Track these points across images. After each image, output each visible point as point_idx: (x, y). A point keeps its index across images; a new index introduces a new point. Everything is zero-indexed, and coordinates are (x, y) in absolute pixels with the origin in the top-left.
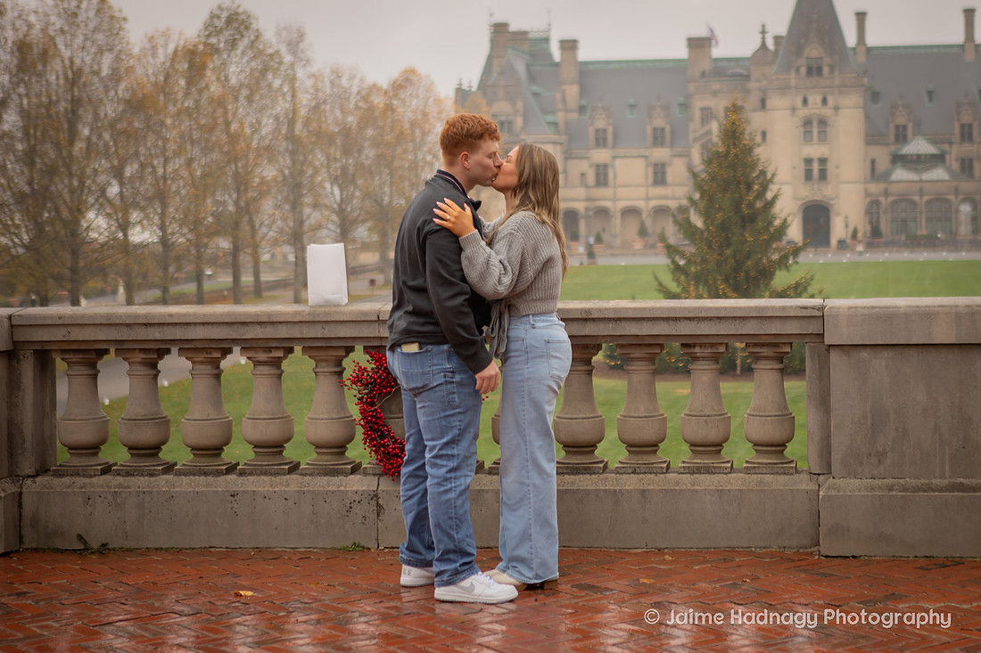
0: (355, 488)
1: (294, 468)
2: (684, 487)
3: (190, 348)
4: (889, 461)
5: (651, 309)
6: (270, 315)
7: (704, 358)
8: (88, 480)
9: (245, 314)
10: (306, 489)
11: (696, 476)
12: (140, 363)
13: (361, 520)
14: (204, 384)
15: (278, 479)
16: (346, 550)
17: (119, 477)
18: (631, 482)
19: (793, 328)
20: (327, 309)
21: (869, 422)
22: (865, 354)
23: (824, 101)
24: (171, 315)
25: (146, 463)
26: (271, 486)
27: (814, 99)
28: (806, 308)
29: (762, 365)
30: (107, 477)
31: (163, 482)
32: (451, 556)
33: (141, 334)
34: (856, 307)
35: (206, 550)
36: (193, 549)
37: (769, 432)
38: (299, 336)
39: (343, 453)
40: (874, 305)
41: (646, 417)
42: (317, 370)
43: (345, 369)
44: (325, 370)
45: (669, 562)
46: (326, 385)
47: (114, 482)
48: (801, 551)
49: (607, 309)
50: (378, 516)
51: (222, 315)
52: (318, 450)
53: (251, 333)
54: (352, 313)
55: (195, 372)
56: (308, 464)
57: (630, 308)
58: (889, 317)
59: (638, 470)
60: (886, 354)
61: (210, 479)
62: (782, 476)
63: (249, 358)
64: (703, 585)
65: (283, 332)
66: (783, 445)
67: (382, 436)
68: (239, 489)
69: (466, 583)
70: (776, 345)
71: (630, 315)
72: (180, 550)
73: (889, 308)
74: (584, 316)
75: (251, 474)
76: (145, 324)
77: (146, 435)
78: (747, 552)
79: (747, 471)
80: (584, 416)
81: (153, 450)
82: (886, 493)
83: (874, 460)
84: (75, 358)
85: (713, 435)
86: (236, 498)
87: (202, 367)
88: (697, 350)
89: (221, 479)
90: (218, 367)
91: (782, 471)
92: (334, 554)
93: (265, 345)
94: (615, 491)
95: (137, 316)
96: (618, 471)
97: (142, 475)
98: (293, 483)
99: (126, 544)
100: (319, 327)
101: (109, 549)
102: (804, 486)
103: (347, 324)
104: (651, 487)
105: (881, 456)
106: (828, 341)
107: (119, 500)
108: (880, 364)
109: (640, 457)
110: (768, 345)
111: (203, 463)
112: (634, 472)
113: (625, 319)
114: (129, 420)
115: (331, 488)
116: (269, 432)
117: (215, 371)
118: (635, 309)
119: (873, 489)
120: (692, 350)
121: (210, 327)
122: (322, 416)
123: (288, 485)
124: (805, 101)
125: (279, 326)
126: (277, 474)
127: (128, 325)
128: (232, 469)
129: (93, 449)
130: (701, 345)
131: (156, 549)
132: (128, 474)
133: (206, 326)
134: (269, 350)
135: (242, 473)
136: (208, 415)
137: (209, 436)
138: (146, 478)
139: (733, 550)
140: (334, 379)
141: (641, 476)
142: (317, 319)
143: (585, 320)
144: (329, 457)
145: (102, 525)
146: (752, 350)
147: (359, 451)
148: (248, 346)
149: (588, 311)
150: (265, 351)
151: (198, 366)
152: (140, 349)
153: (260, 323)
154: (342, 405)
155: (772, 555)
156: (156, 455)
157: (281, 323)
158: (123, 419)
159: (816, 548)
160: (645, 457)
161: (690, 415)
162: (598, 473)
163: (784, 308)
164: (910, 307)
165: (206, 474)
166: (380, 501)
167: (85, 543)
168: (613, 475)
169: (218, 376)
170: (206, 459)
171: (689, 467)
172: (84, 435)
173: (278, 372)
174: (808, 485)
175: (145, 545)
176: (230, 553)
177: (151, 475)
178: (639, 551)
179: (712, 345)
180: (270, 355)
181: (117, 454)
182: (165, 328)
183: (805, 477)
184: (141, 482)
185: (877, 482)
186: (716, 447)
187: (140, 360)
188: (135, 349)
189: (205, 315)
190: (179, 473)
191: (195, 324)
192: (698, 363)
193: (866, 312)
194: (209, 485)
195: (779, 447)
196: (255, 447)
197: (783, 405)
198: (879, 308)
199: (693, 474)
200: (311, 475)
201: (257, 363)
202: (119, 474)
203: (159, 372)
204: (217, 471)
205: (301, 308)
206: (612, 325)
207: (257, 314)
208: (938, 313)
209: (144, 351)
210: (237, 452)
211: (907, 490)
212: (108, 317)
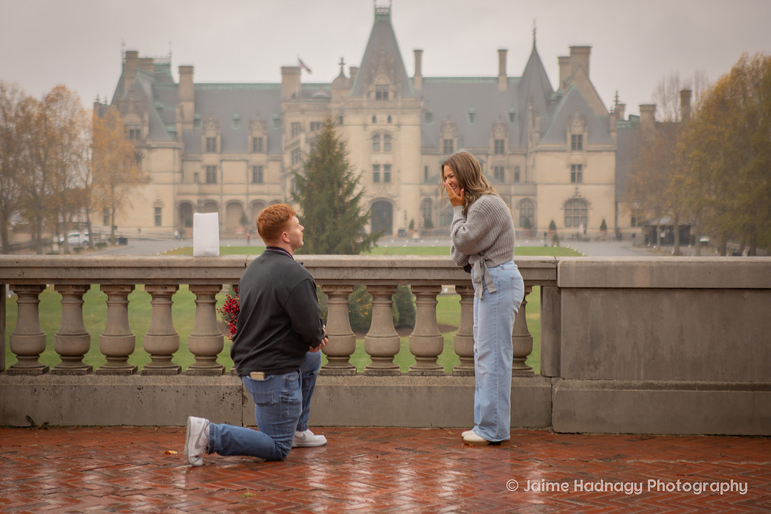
0: (227, 384)
1: (180, 371)
2: (458, 385)
3: (108, 285)
4: (602, 368)
5: (437, 262)
6: (168, 262)
8: (34, 378)
10: (192, 384)
11: (465, 377)
12: (72, 295)
13: (230, 406)
14: (117, 310)
15: (171, 377)
17: (56, 376)
18: (421, 382)
19: (535, 276)
20: (209, 259)
21: (589, 341)
22: (587, 294)
24: (97, 261)
25: (74, 366)
26: (167, 382)
28: (544, 262)
30: (47, 376)
31: (87, 379)
33: (74, 274)
34: (581, 262)
35: (120, 428)
36: (110, 426)
37: (517, 347)
38: (188, 277)
39: (214, 360)
40: (593, 260)
41: (431, 336)
42: (198, 301)
43: (217, 301)
44: (204, 301)
46: (205, 311)
47: (53, 379)
48: (539, 429)
49: (406, 261)
50: (243, 403)
51: (135, 261)
52: (198, 358)
53: (154, 275)
54: (227, 261)
55: (111, 302)
56: (190, 367)
58: (603, 268)
59: (425, 373)
60: (601, 294)
61: (122, 377)
62: (525, 378)
63: (149, 292)
65: (177, 274)
66: (524, 357)
68: (143, 384)
71: (423, 266)
72: (101, 427)
73: (603, 262)
74: (391, 266)
75: (151, 374)
76: (79, 268)
77: (75, 346)
80: (387, 335)
81: (77, 357)
82: (601, 390)
83: (592, 367)
84: (22, 290)
86: (141, 390)
87: (117, 298)
88: (467, 290)
89: (130, 377)
90: (127, 299)
91: (525, 374)
93: (164, 283)
94: (410, 387)
95: (73, 262)
96: (410, 374)
97: (73, 374)
98: (182, 381)
99: (61, 423)
100: (203, 271)
101: (49, 426)
102: (541, 385)
103: (223, 269)
104: (435, 385)
105: (597, 364)
106: (560, 284)
107: (57, 392)
108: (597, 300)
109: (425, 364)
111: (115, 366)
112: (422, 375)
113: (419, 268)
114: (64, 335)
115: (209, 384)
116: (162, 344)
117: (125, 302)
118: (426, 261)
119: (591, 387)
120: (464, 291)
121: (125, 270)
122: (201, 334)
123: (179, 382)
125: (175, 270)
126: (170, 374)
127: (66, 268)
128: (136, 371)
129: (35, 355)
131: (84, 426)
132: (62, 373)
133: (122, 269)
134: (165, 286)
135: (143, 374)
136: (121, 332)
137: (118, 347)
138: (76, 376)
140: (210, 307)
141: (427, 377)
142: (202, 265)
143: (391, 268)
144: (205, 363)
145: (43, 410)
148: (150, 283)
149: (393, 262)
150: (162, 288)
151: (113, 298)
152: (73, 285)
153: (161, 268)
155: (521, 432)
156: (80, 360)
157: (175, 267)
158: (58, 334)
159: (549, 428)
160: (429, 364)
161: (461, 336)
162: (397, 375)
163: (529, 262)
164: (619, 262)
165: (118, 374)
166: (245, 394)
167: (33, 422)
168: (408, 377)
169: (126, 305)
170: (117, 364)
171: (460, 372)
172: (29, 346)
173: (170, 302)
174: (544, 384)
175: (75, 424)
176: (138, 429)
177: (79, 374)
178: (427, 429)
180: (166, 291)
181: (49, 358)
182: (93, 270)
183: (542, 379)
184: (73, 379)
185: (594, 382)
187: (72, 293)
188: (69, 285)
189: (121, 262)
190: (98, 374)
191: (114, 268)
192: (467, 299)
193: (588, 265)
194: (122, 381)
195: (522, 358)
196: (152, 355)
197: (525, 328)
198: (598, 262)
199: (463, 376)
200: (194, 375)
201: (155, 296)
202: (56, 374)
203: (84, 302)
204: (127, 372)
205: (189, 258)
206: (409, 272)
207: (159, 262)
208: (638, 267)
209: (77, 286)
210: (139, 359)
211: (615, 388)
212: (52, 261)
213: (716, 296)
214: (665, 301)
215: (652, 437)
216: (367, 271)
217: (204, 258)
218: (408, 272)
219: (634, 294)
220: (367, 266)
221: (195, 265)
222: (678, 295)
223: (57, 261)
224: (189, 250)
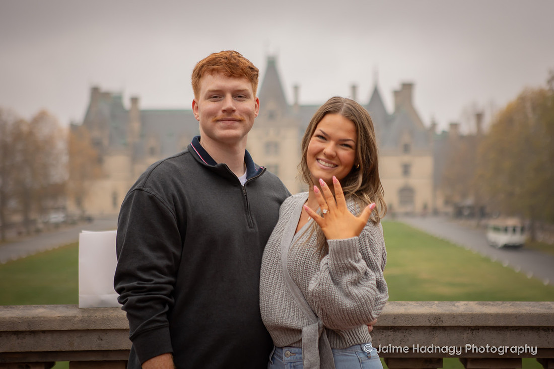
5: (517, 316)
6: (30, 321)
20: (106, 314)
23: (278, 134)
57: (491, 315)
65: (47, 344)
71: (491, 323)
74: (433, 323)
93: (23, 360)
113: (484, 328)
118: (497, 316)
124: (267, 134)
125: (42, 335)
142: (93, 327)
143: (434, 328)
149: (438, 317)
150: (21, 367)
153: (16, 333)
157: (44, 332)
205: (70, 312)
216: (390, 333)
217: (97, 314)
218: (465, 336)
220: (390, 324)
221: (80, 326)
224: (70, 296)
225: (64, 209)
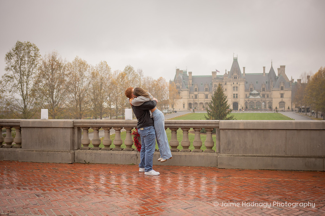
0: (133, 154)
1: (122, 150)
3: (104, 127)
4: (231, 151)
5: (187, 122)
6: (118, 121)
7: (197, 131)
8: (86, 151)
9: (114, 121)
10: (124, 153)
11: (195, 153)
12: (96, 130)
13: (134, 159)
14: (107, 134)
16: (131, 165)
18: (183, 154)
19: (214, 126)
21: (227, 143)
22: (227, 131)
23: (237, 83)
24: (101, 121)
25: (96, 148)
26: (118, 153)
27: (235, 83)
28: (216, 122)
29: (208, 132)
30: (90, 150)
31: (99, 151)
32: (148, 166)
33: (95, 125)
34: (225, 122)
35: (106, 164)
36: (104, 164)
37: (209, 145)
38: (123, 126)
39: (131, 147)
41: (186, 142)
42: (127, 132)
43: (132, 132)
45: (189, 169)
46: (128, 134)
48: (214, 167)
49: (179, 121)
50: (137, 159)
51: (110, 121)
52: (127, 146)
53: (115, 125)
54: (133, 121)
55: (105, 132)
56: (125, 149)
58: (231, 124)
59: (185, 151)
60: (231, 131)
64: (194, 173)
66: (212, 147)
67: (138, 144)
68: (112, 153)
69: (150, 172)
70: (211, 129)
72: (102, 164)
73: (231, 122)
75: (115, 150)
76: (96, 123)
77: (96, 143)
78: (204, 167)
79: (205, 152)
80: (175, 141)
81: (98, 146)
82: (230, 157)
83: (228, 150)
84: (84, 129)
85: (199, 145)
86: (112, 155)
87: (107, 131)
88: (196, 129)
89: (109, 151)
90: (109, 131)
91: (212, 152)
92: (129, 165)
93: (117, 127)
94: (180, 155)
99: (92, 162)
100: (127, 124)
101: (89, 163)
102: (215, 155)
103: (132, 123)
104: (187, 155)
105: (230, 150)
106: (220, 128)
107: (91, 154)
108: (229, 132)
110: (209, 129)
111: (106, 148)
115: (129, 153)
116: (118, 143)
118: (184, 121)
122: (127, 140)
123: (121, 153)
124: (234, 83)
125: (120, 124)
126: (119, 150)
127: (93, 123)
128: (111, 149)
129: (87, 145)
130: (197, 128)
131: (98, 163)
132: (93, 150)
133: (107, 123)
134: (118, 128)
135: (113, 150)
136: (107, 139)
137: (107, 144)
139: (202, 167)
140: (130, 133)
142: (127, 122)
143: (175, 123)
144: (128, 148)
145: (88, 159)
146: (206, 129)
147: (134, 147)
148: (114, 127)
149: (176, 122)
153: (116, 123)
154: (131, 139)
155: (209, 168)
158: (93, 140)
159: (217, 167)
160: (186, 149)
161: (195, 141)
162: (177, 152)
163: (212, 122)
164: (235, 122)
165: (107, 150)
166: (137, 156)
167: (86, 162)
168: (180, 152)
169: (109, 133)
171: (194, 151)
172: (86, 143)
173: (120, 132)
175: (95, 163)
176: (111, 165)
177: (97, 150)
178: (184, 166)
179: (199, 128)
181: (91, 146)
182: (100, 124)
183: (216, 153)
184: (95, 151)
185: (229, 155)
186: (199, 147)
189: (107, 121)
190: (102, 150)
193: (227, 123)
194: (107, 152)
195: (211, 148)
196: (116, 145)
197: (212, 139)
198: (229, 122)
201: (116, 130)
203: (99, 131)
206: (180, 124)
207: (116, 122)
208: (240, 123)
209: (96, 128)
210: (112, 146)
211: (234, 156)
212: (90, 121)
213: (262, 131)
214: (248, 133)
215: (243, 170)
219: (239, 131)
221: (125, 122)
222: (252, 131)
223: (91, 121)
224: (124, 118)
225: (168, 108)
